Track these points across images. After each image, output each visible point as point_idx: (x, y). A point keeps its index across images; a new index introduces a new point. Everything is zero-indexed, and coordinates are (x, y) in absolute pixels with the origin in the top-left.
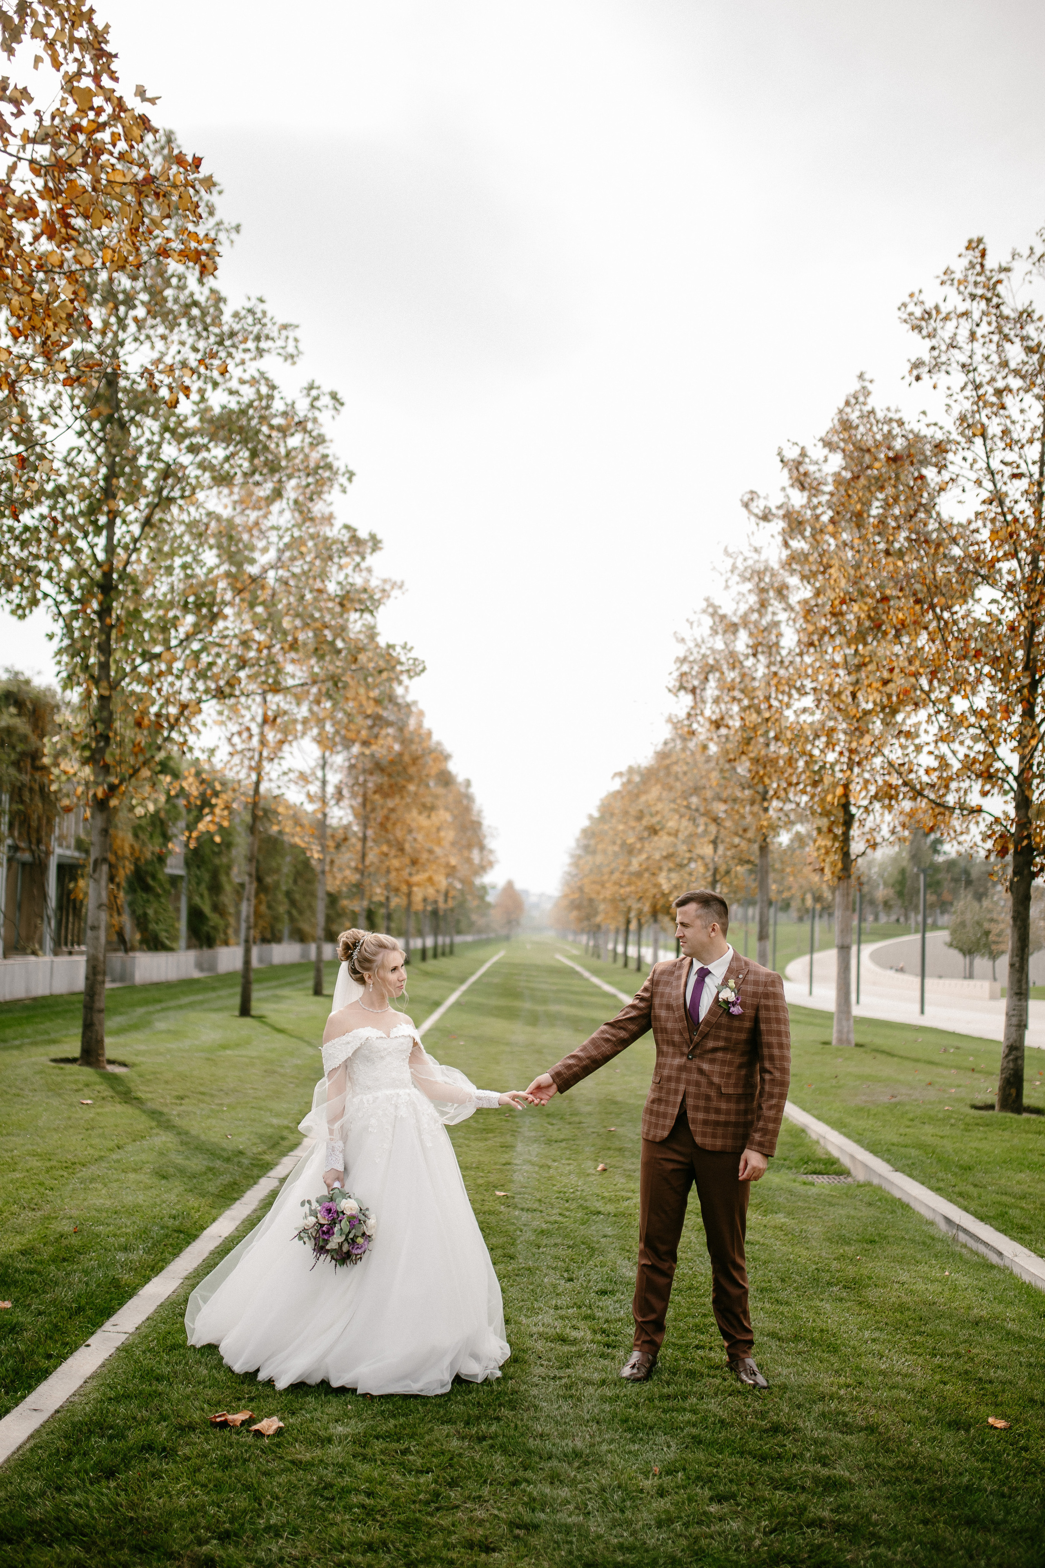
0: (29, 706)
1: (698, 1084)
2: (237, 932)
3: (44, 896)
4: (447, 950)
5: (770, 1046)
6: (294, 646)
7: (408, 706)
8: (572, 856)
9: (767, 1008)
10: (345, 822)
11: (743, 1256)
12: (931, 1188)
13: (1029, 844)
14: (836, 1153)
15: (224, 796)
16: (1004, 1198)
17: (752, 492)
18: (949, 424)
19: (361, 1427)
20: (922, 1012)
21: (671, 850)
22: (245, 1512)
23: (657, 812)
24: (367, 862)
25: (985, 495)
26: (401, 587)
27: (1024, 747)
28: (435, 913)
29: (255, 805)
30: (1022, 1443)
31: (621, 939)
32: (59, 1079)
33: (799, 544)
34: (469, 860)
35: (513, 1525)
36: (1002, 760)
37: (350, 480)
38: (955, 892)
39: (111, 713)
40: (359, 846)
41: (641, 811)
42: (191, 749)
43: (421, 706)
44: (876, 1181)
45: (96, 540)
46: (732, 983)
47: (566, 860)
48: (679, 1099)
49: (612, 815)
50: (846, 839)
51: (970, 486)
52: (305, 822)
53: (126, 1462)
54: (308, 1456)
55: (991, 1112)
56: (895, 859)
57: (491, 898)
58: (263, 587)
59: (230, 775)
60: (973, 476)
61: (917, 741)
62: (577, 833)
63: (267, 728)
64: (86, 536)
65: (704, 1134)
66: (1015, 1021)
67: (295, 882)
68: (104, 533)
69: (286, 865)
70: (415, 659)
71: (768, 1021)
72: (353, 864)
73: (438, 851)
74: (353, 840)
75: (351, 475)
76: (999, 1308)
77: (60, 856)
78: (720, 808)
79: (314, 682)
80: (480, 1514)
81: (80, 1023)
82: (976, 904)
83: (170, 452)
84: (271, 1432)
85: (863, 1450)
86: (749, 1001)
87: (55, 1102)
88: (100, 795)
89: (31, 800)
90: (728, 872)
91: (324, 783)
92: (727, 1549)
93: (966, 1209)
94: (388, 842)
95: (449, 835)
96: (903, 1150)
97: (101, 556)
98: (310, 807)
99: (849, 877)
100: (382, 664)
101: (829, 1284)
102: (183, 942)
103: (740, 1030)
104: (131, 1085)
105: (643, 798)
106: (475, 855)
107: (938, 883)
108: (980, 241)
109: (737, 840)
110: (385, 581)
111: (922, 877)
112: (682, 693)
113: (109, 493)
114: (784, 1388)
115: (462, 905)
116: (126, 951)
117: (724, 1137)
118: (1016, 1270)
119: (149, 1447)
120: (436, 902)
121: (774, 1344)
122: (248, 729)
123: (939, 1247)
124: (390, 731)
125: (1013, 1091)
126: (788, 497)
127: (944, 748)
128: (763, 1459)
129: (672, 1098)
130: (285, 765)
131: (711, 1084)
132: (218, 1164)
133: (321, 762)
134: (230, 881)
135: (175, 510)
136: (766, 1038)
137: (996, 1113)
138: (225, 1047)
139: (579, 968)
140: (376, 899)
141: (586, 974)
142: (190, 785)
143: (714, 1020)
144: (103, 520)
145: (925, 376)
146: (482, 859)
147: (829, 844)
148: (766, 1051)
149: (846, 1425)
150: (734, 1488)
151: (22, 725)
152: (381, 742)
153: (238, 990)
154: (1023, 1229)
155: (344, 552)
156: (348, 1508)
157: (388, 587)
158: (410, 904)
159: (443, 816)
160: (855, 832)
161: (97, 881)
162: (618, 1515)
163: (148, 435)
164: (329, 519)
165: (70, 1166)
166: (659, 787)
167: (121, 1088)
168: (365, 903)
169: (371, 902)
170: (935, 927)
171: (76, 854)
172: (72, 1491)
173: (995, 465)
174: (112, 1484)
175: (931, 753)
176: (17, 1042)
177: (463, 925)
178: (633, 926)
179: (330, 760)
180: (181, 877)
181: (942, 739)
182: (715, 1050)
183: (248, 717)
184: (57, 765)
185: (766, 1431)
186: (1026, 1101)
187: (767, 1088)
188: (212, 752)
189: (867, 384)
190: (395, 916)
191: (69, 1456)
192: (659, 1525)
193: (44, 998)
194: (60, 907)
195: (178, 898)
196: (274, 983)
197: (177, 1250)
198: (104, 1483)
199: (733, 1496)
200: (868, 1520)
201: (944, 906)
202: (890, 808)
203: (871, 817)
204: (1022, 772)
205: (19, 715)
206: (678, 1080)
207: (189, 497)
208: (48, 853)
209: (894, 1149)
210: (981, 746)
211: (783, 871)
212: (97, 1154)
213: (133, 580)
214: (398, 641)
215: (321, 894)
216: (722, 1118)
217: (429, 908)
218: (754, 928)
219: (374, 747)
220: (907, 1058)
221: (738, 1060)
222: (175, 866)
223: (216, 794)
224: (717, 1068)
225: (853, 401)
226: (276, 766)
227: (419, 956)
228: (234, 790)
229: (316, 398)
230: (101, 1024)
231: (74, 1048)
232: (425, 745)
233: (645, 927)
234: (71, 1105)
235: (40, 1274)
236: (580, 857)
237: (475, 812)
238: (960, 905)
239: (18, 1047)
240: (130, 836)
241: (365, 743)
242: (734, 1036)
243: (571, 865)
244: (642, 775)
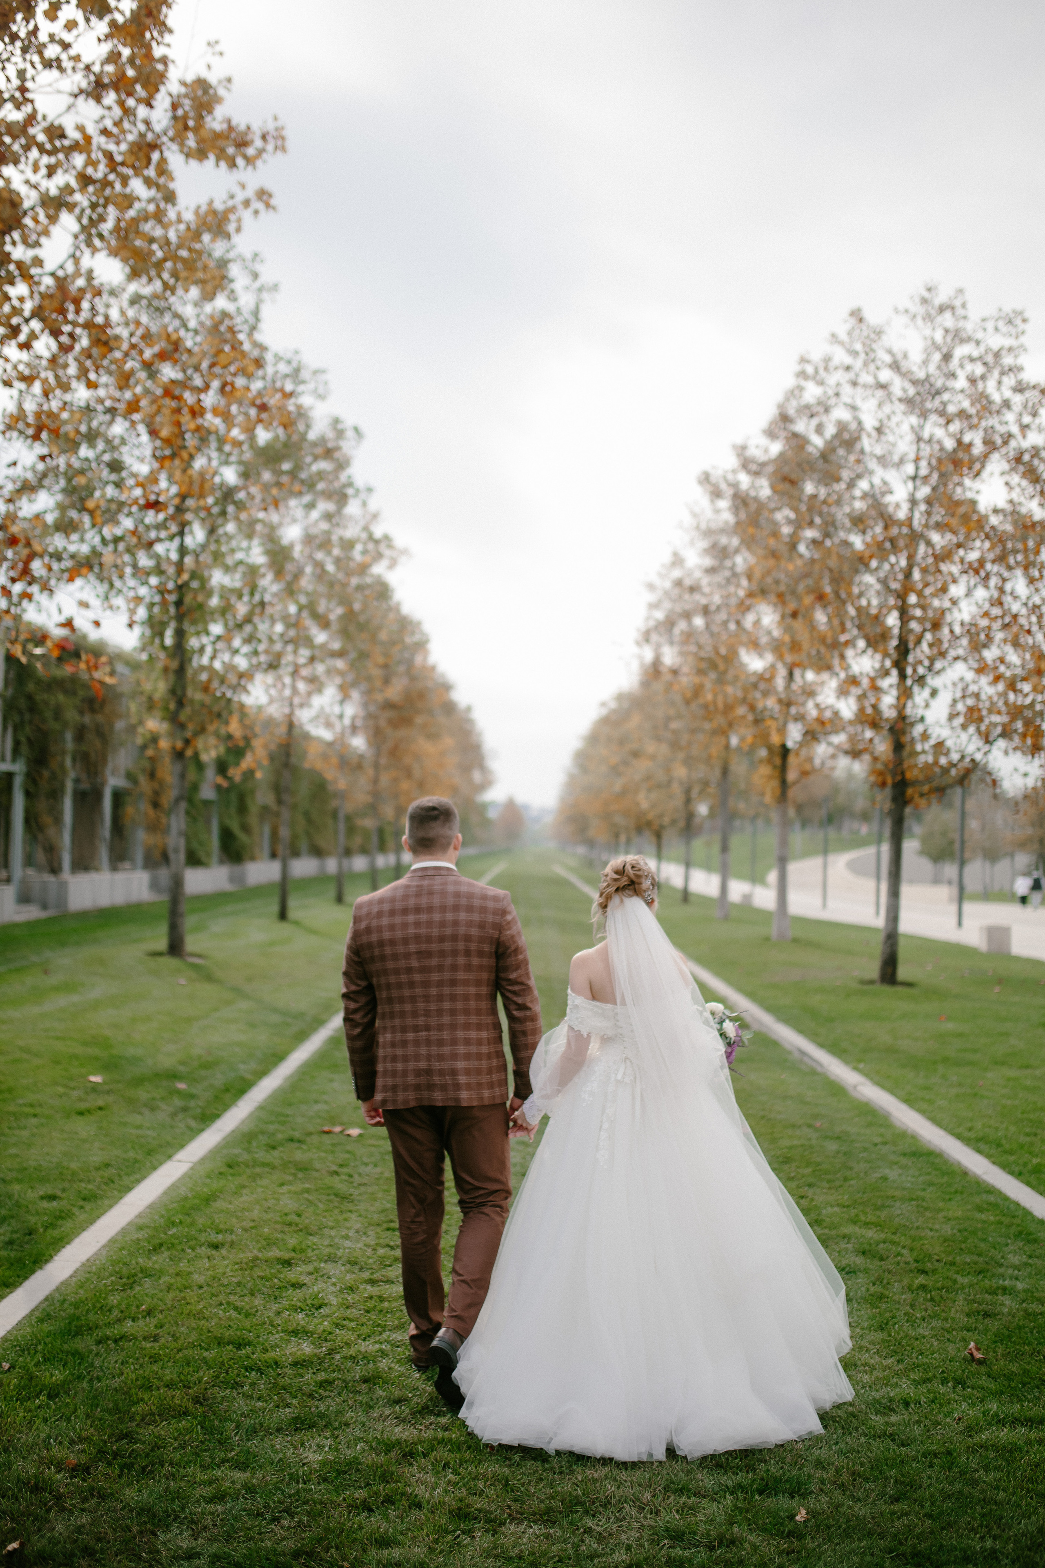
2: (261, 848)
10: (360, 748)
13: (903, 779)
15: (263, 737)
24: (379, 787)
27: (900, 702)
29: (288, 744)
34: (471, 780)
37: (369, 494)
39: (184, 683)
40: (372, 771)
41: (624, 738)
50: (783, 769)
55: (873, 986)
66: (891, 915)
67: (312, 803)
69: (304, 788)
72: (367, 789)
75: (370, 491)
77: (113, 785)
81: (165, 924)
82: (944, 816)
84: (356, 1135)
87: (159, 982)
88: (178, 747)
89: (90, 739)
94: (398, 769)
95: (453, 759)
102: (216, 858)
104: (211, 970)
106: (476, 776)
108: (859, 310)
118: (828, 1074)
119: (291, 1140)
125: (891, 969)
126: (736, 476)
132: (288, 1018)
134: (255, 803)
137: (878, 986)
138: (273, 944)
146: (483, 778)
147: (770, 772)
153: (276, 899)
159: (448, 741)
166: (641, 714)
167: (203, 973)
168: (377, 821)
171: (127, 784)
172: (257, 1153)
174: (277, 1151)
180: (213, 800)
186: (900, 977)
193: (107, 909)
195: (210, 822)
198: (272, 1151)
208: (103, 784)
212: (203, 1013)
222: (208, 793)
223: (256, 735)
226: (306, 711)
229: (341, 431)
230: (183, 925)
231: (162, 944)
234: (170, 985)
235: (196, 1073)
238: (930, 816)
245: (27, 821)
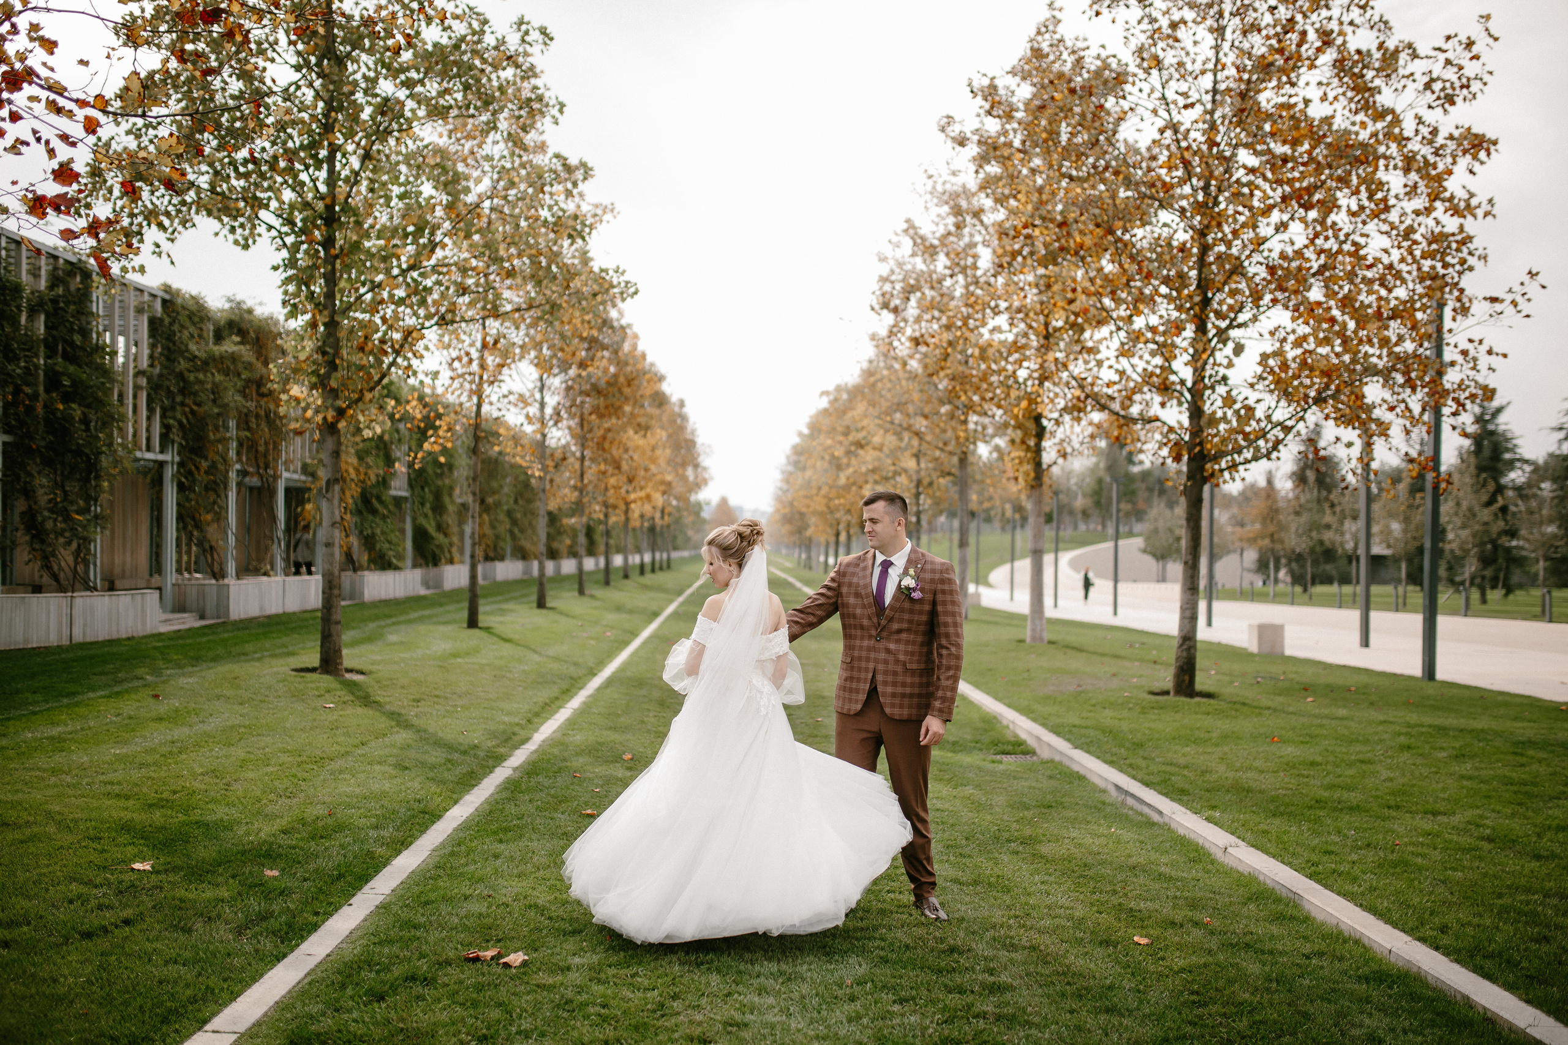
0: (253, 335)
1: (886, 662)
2: (461, 551)
3: (274, 518)
4: (665, 565)
5: (946, 625)
6: (511, 273)
7: (623, 328)
8: (783, 472)
9: (943, 592)
10: (563, 442)
11: (926, 810)
12: (1106, 762)
13: (1201, 451)
14: (1023, 736)
15: (446, 419)
16: (1168, 768)
17: (948, 117)
18: (1127, 56)
19: (595, 958)
20: (1115, 613)
21: (876, 464)
22: (499, 1022)
23: (863, 428)
24: (586, 481)
25: (1161, 123)
26: (612, 211)
27: (1197, 361)
28: (652, 529)
29: (477, 426)
30: (1161, 954)
31: (831, 552)
32: (301, 686)
33: (993, 169)
34: (684, 478)
35: (727, 1024)
36: (1175, 373)
37: (561, 111)
38: (1149, 501)
39: (338, 340)
40: (577, 465)
41: (848, 427)
42: (415, 373)
43: (636, 329)
44: (1057, 758)
45: (317, 173)
46: (912, 571)
47: (778, 476)
48: (870, 676)
49: (820, 431)
50: (1038, 450)
51: (1147, 115)
52: (525, 441)
53: (394, 989)
54: (551, 981)
55: (1166, 697)
56: (1093, 470)
57: (706, 514)
58: (479, 216)
59: (451, 398)
60: (1151, 106)
61: (1099, 357)
62: (788, 450)
63: (486, 353)
64: (307, 168)
65: (893, 706)
66: (1188, 613)
67: (516, 501)
68: (325, 166)
69: (507, 488)
70: (627, 283)
71: (944, 603)
72: (572, 482)
73: (653, 468)
74: (571, 460)
75: (562, 106)
76: (1154, 856)
77: (287, 480)
78: (921, 424)
79: (530, 307)
80: (699, 1017)
81: (319, 636)
82: (1168, 512)
83: (386, 87)
84: (517, 964)
85: (1025, 963)
86: (927, 587)
87: (299, 706)
88: (330, 419)
89: (258, 425)
90: (931, 484)
91: (542, 405)
92: (905, 1036)
93: (1134, 778)
94: (605, 461)
95: (664, 454)
96: (1083, 731)
97: (323, 188)
98: (529, 429)
99: (1041, 485)
100: (596, 287)
101: (1009, 841)
102: (409, 562)
103: (921, 613)
104: (370, 690)
105: (850, 414)
106: (690, 472)
107: (1133, 493)
109: (938, 453)
110: (597, 206)
111: (1115, 486)
112: (885, 312)
113: (328, 128)
114: (962, 920)
115: (678, 521)
116: (355, 570)
117: (910, 707)
118: (1173, 825)
119: (413, 978)
120: (653, 518)
121: (955, 888)
122: (468, 354)
123: (1108, 809)
124: (606, 354)
125: (1187, 678)
126: (982, 122)
127: (1124, 361)
128: (940, 971)
129: (863, 675)
130: (505, 389)
131: (897, 661)
132: (456, 756)
133: (539, 384)
134: (453, 502)
135: (392, 142)
136: (942, 619)
137: (1172, 698)
138: (455, 656)
139: (791, 580)
140: (595, 516)
141: (798, 585)
142: (414, 408)
143: (898, 605)
144: (323, 153)
145: (1105, 11)
146: (696, 477)
147: (1022, 454)
148: (943, 630)
149: (1012, 945)
150: (914, 993)
151: (246, 353)
152: (597, 363)
153: (466, 604)
154: (1183, 792)
155: (557, 179)
156: (586, 1017)
157: (599, 212)
158: (627, 520)
159: (660, 435)
160: (1046, 444)
161: (330, 500)
162: (815, 1015)
163: (364, 69)
164: (542, 147)
165: (320, 761)
166: (865, 403)
167: (360, 693)
168: (584, 519)
169: (590, 519)
170: (1131, 534)
171: (303, 478)
172: (349, 1011)
173: (1170, 95)
174: (383, 1005)
175: (1111, 367)
176: (257, 655)
177: (680, 541)
178: (843, 537)
179: (548, 383)
180: (406, 498)
181: (1122, 355)
182: (899, 631)
183: (468, 341)
184: (285, 391)
185: (944, 952)
186: (1199, 686)
187: (944, 662)
188: (435, 375)
189: (1057, 13)
190: (614, 533)
191: (343, 986)
192: (850, 1020)
193: (277, 616)
194: (288, 530)
195: (403, 521)
196: (499, 598)
197: (424, 828)
198: (376, 1005)
199: (913, 998)
200: (1024, 1012)
201: (1139, 515)
202: (1079, 420)
203: (1061, 429)
204: (1194, 383)
205: (242, 343)
206: (868, 659)
207: (407, 129)
208: (276, 477)
209: (1075, 730)
210: (1158, 360)
211: (982, 482)
212: (343, 750)
213: (355, 212)
214: (610, 265)
215: (542, 512)
216: (908, 690)
217: (646, 524)
218: (956, 537)
219: (590, 369)
220: (1094, 653)
221: (920, 639)
222: (399, 488)
223: (439, 416)
224: (902, 647)
225: (1043, 30)
226: (496, 389)
227: (638, 571)
228: (456, 413)
229: (527, 33)
230: (339, 636)
231: (313, 658)
232: (639, 367)
233: (854, 539)
234: (315, 709)
235: (302, 849)
236: (791, 473)
237: (689, 430)
238: (1153, 512)
239: (259, 659)
240: (354, 460)
241: (582, 365)
242: (916, 618)
243: (783, 480)
244: (849, 392)
245: (180, 518)
